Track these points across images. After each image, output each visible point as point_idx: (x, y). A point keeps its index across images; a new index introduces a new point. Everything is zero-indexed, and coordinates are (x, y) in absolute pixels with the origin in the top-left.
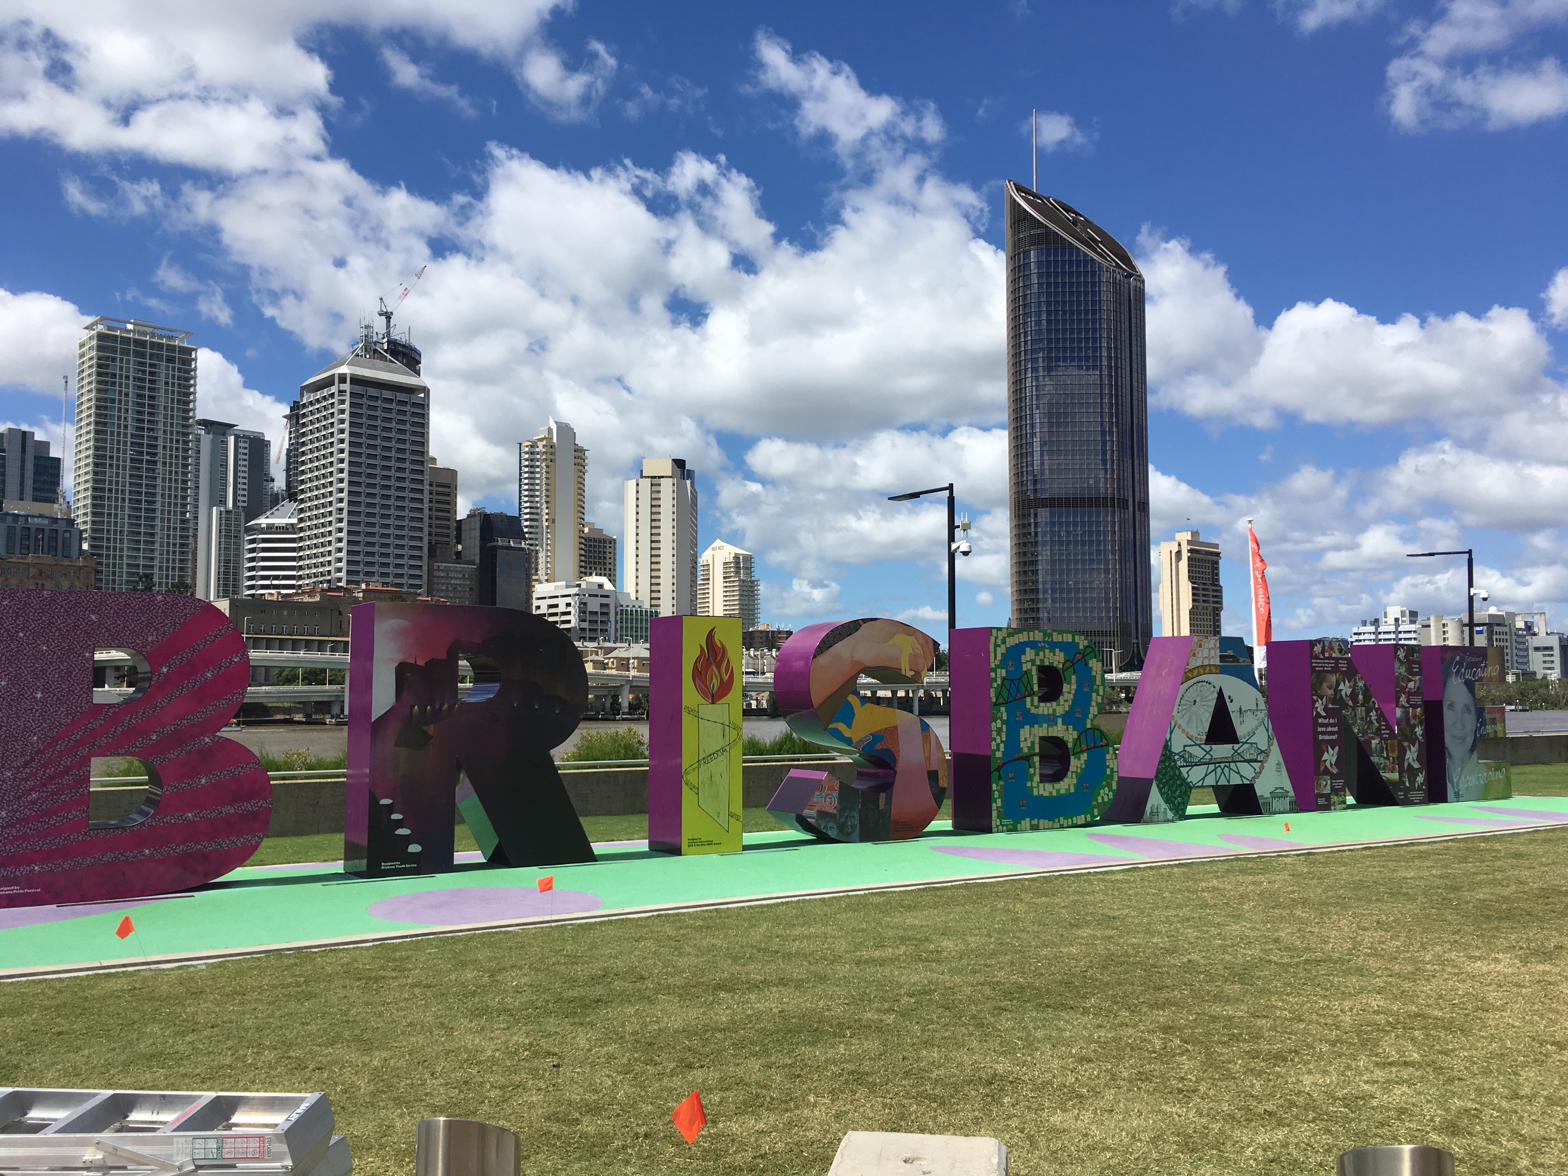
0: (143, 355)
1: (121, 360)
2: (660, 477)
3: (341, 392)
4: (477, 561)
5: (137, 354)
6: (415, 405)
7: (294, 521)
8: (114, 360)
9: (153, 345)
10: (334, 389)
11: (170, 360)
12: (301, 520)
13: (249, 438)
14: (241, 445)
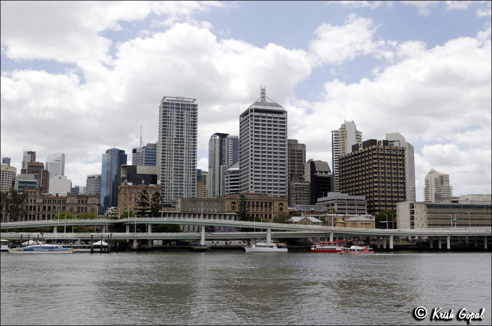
0: (179, 109)
1: (171, 111)
2: (393, 141)
3: (252, 116)
4: (310, 181)
5: (176, 108)
6: (281, 118)
7: (238, 169)
8: (168, 111)
9: (182, 105)
10: (249, 115)
11: (188, 109)
12: (240, 168)
13: (233, 138)
14: (230, 141)
